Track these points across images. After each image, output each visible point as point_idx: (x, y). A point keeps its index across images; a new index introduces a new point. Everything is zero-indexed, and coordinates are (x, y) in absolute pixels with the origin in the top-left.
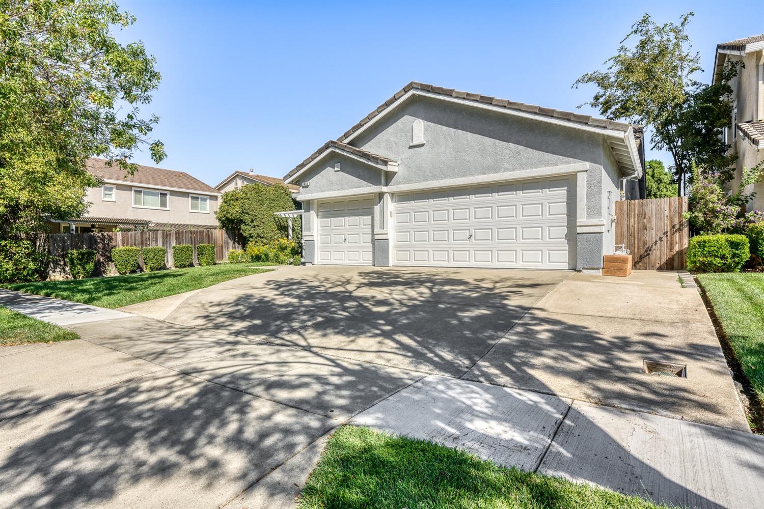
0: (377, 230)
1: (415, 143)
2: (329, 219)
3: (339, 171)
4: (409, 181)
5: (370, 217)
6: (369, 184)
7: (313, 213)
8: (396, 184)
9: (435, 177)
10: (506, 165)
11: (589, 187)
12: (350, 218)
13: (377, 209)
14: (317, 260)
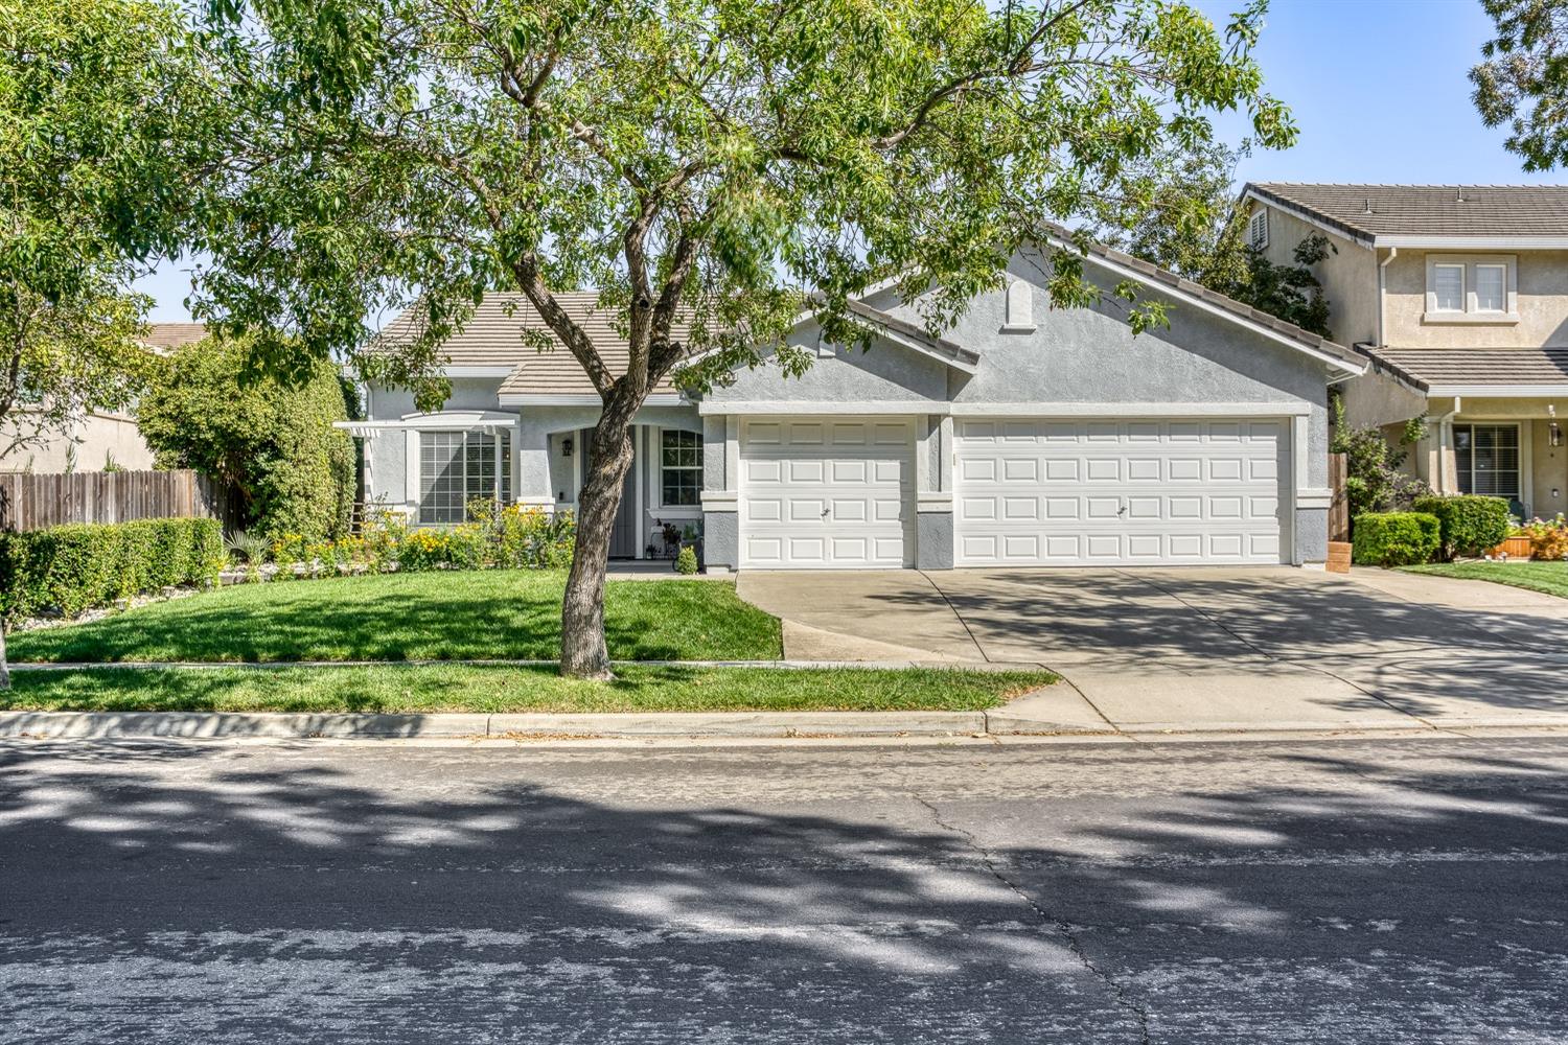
0: (923, 491)
1: (1013, 324)
2: (777, 463)
3: (830, 357)
4: (998, 396)
5: (892, 468)
6: (915, 395)
7: (733, 445)
8: (971, 399)
9: (1056, 396)
10: (1188, 391)
11: (1311, 439)
12: (840, 463)
13: (924, 448)
14: (744, 560)
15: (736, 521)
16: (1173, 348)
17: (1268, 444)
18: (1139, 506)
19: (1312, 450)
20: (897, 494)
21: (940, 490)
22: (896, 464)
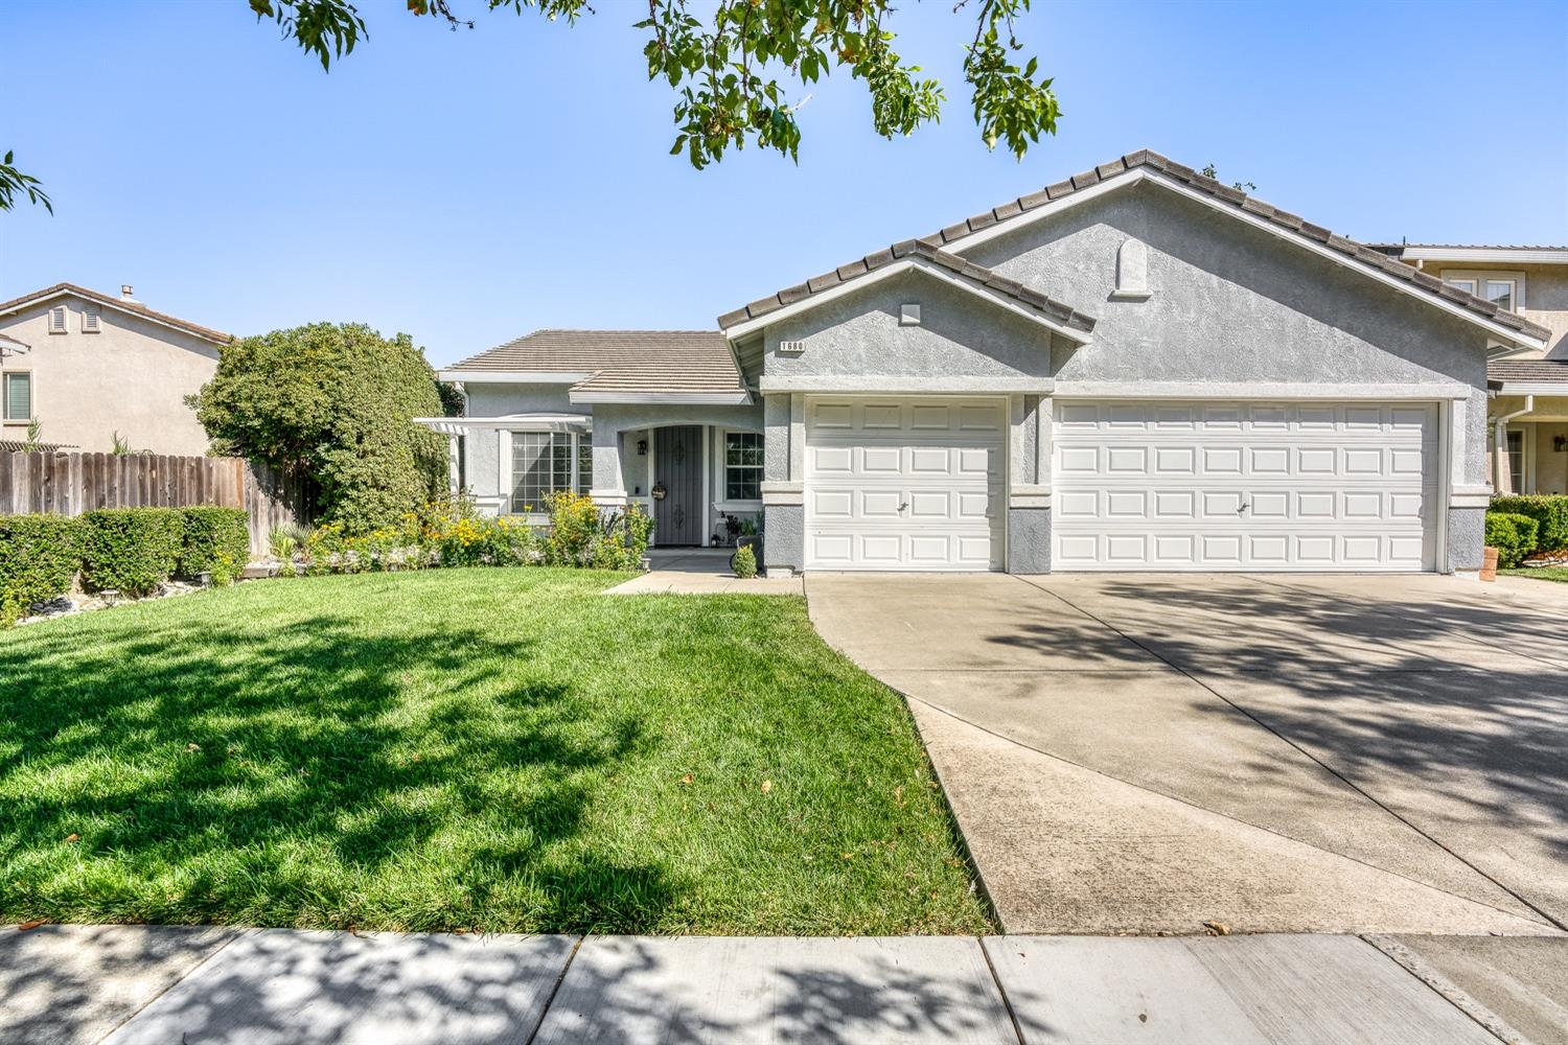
0: (1017, 483)
1: (1126, 288)
2: (849, 450)
3: (913, 325)
4: (1108, 375)
5: (979, 457)
6: (1013, 370)
7: (798, 429)
8: (1073, 377)
9: (1173, 374)
10: (1326, 369)
11: (1469, 427)
12: (919, 451)
13: (1018, 434)
14: (809, 561)
15: (801, 515)
16: (1310, 320)
17: (1413, 433)
18: (1263, 502)
19: (1470, 440)
20: (984, 486)
21: (1036, 482)
22: (984, 452)
